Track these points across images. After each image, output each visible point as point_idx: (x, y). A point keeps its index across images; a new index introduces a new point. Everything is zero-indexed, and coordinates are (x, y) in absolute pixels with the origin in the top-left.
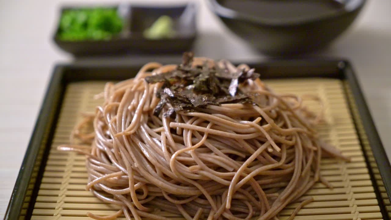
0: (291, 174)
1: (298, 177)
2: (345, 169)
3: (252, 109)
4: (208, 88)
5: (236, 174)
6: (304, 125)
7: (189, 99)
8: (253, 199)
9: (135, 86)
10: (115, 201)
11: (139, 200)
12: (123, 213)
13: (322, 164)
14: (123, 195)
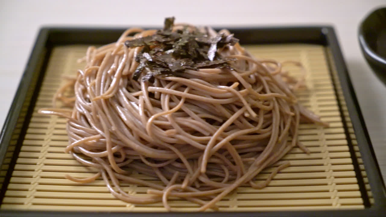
0: (268, 138)
1: (274, 143)
2: (323, 134)
3: (230, 74)
4: (187, 53)
5: (212, 139)
6: (283, 91)
7: (167, 64)
8: (229, 163)
9: (115, 50)
10: (93, 164)
11: (117, 163)
12: (101, 176)
13: (300, 129)
14: (102, 158)
